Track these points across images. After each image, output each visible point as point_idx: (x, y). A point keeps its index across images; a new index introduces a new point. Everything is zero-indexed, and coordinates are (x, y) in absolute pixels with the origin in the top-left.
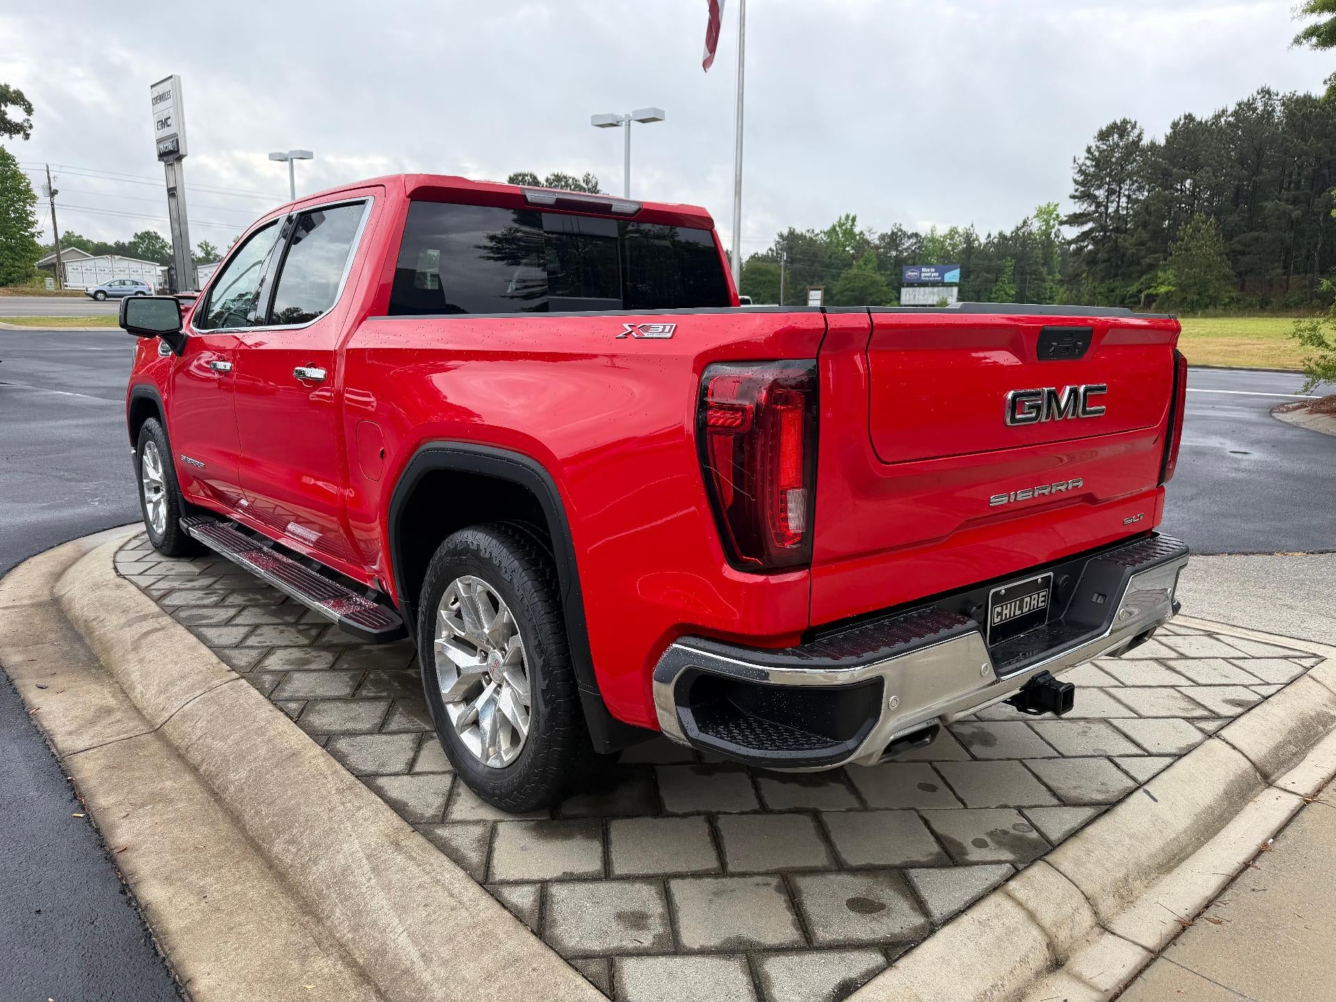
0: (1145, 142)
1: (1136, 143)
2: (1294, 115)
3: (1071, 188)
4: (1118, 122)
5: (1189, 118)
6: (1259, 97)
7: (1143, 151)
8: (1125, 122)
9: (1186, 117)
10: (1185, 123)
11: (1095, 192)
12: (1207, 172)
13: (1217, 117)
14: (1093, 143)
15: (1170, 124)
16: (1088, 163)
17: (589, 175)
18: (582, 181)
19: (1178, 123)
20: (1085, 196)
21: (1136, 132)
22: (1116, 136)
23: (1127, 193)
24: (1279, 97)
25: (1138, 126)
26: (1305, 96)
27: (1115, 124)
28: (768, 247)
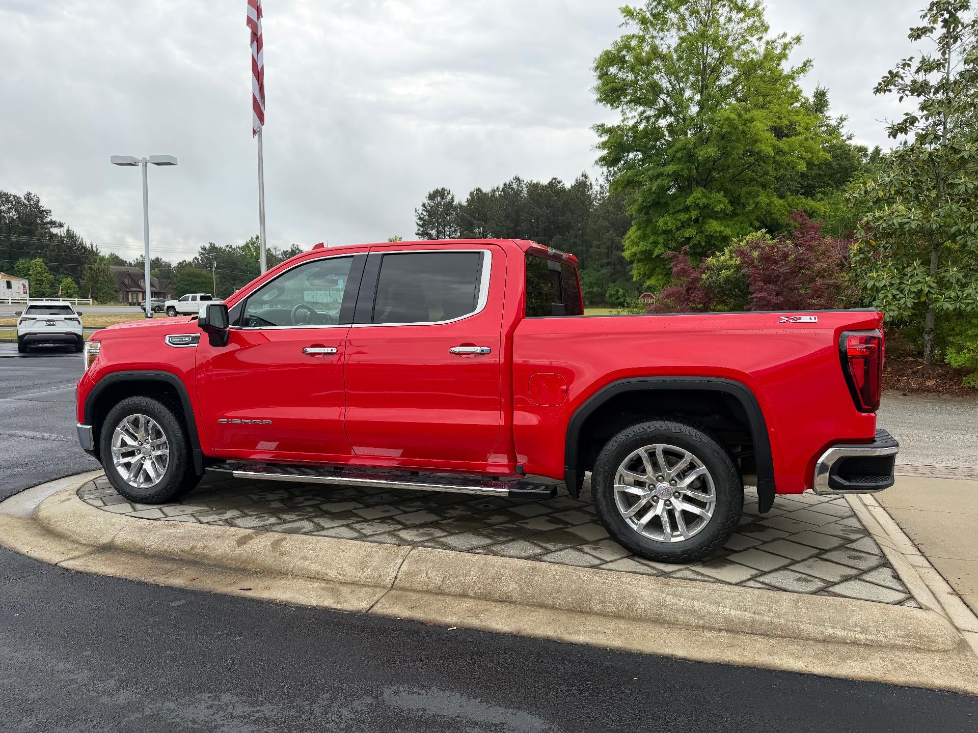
0: (455, 203)
1: (451, 203)
2: (533, 194)
3: (416, 228)
4: (440, 190)
5: (479, 190)
6: (514, 181)
7: (455, 208)
8: (443, 190)
9: (477, 190)
10: (477, 194)
11: (430, 232)
12: (492, 224)
13: (494, 191)
14: (426, 201)
15: (469, 193)
16: (425, 213)
17: (30, 194)
18: (23, 199)
19: (474, 194)
20: (424, 234)
21: (450, 196)
22: (439, 198)
23: (448, 233)
24: (525, 183)
25: (451, 193)
26: (537, 184)
27: (438, 190)
28: (194, 256)
